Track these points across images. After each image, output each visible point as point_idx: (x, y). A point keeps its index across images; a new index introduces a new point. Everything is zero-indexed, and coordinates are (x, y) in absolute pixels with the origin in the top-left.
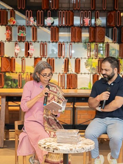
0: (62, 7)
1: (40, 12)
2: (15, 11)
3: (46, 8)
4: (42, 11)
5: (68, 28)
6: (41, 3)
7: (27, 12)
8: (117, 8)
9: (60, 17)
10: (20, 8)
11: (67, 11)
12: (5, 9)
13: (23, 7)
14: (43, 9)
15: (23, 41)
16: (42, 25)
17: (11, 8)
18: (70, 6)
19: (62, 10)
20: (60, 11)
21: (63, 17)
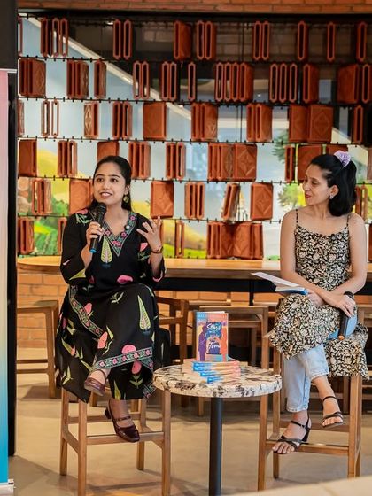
0: (223, 55)
1: (169, 66)
2: (106, 63)
3: (183, 54)
4: (173, 63)
5: (240, 107)
6: (172, 43)
7: (137, 66)
8: (362, 56)
9: (220, 78)
10: (119, 56)
11: (236, 64)
12: (82, 59)
13: (127, 54)
14: (177, 58)
15: (125, 138)
16: (173, 99)
17: (96, 57)
18: (245, 53)
19: (224, 63)
20: (220, 64)
21: (228, 78)
